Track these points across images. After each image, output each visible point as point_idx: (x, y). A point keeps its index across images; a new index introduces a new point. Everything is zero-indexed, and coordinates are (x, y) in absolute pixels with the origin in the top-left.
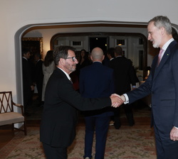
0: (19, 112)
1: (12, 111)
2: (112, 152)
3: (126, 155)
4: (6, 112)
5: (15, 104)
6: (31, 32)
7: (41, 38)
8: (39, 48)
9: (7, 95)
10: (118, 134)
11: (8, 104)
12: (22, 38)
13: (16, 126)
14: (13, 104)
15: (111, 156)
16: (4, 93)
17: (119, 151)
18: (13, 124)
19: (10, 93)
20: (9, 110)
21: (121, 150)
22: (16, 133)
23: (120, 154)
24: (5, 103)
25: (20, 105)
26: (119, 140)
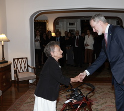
0: (32, 72)
1: (28, 71)
2: (97, 102)
3: (107, 104)
4: (23, 72)
5: (29, 67)
6: (40, 16)
7: (47, 20)
8: (46, 27)
9: (25, 60)
10: (101, 89)
11: (25, 66)
12: (34, 20)
13: (30, 81)
14: (28, 66)
15: (97, 104)
16: (22, 58)
17: (102, 101)
18: (28, 80)
19: (27, 58)
20: (25, 71)
21: (104, 101)
22: (30, 87)
23: (103, 104)
24: (23, 66)
25: (33, 67)
26: (102, 93)
